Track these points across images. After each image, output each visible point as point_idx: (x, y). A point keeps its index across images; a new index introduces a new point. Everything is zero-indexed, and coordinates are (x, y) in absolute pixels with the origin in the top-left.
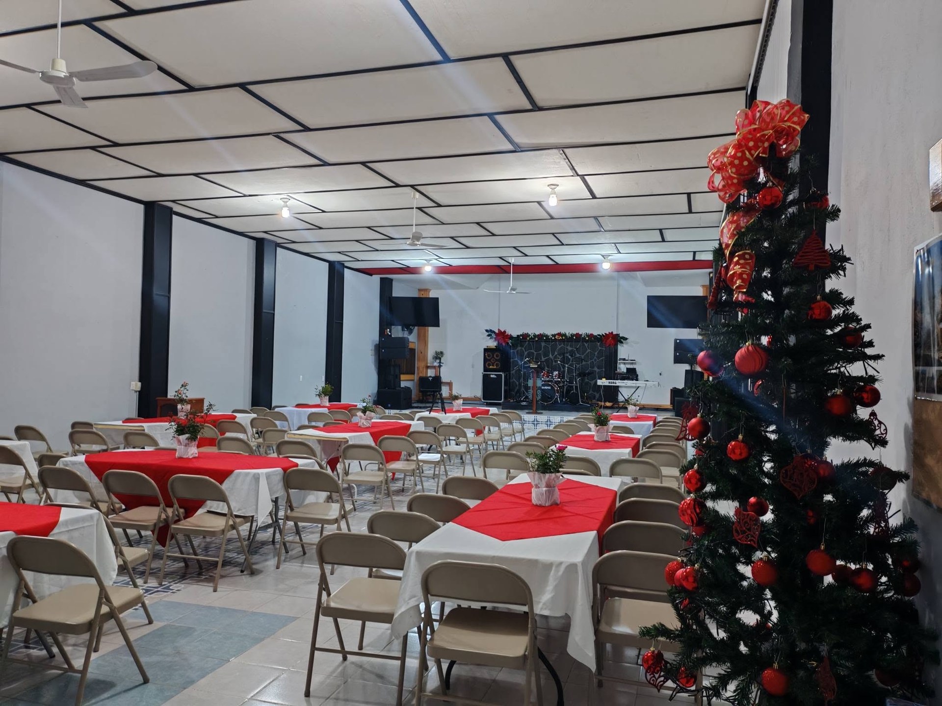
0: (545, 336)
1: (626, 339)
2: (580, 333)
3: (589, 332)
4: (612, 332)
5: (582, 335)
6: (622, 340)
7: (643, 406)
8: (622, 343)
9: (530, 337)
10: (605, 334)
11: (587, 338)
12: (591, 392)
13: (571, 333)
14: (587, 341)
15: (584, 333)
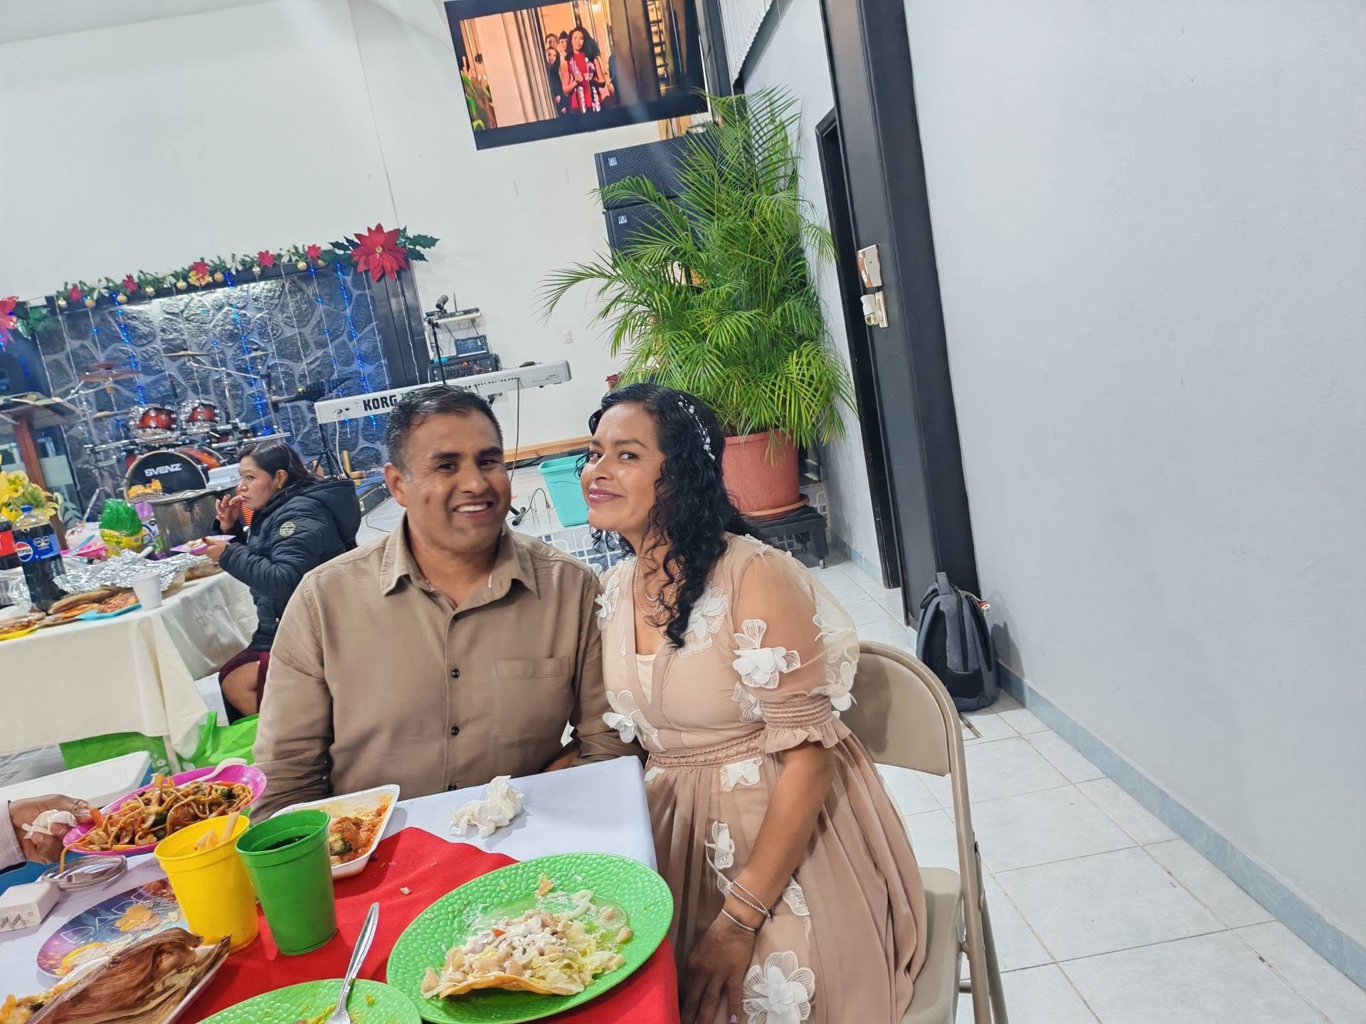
0: (148, 283)
1: (430, 242)
2: (273, 252)
3: (304, 243)
4: (379, 227)
5: (280, 256)
6: (418, 248)
7: (536, 451)
8: (422, 258)
9: (95, 296)
10: (358, 236)
11: (302, 265)
12: (363, 443)
13: (239, 257)
14: (306, 276)
15: (285, 249)
